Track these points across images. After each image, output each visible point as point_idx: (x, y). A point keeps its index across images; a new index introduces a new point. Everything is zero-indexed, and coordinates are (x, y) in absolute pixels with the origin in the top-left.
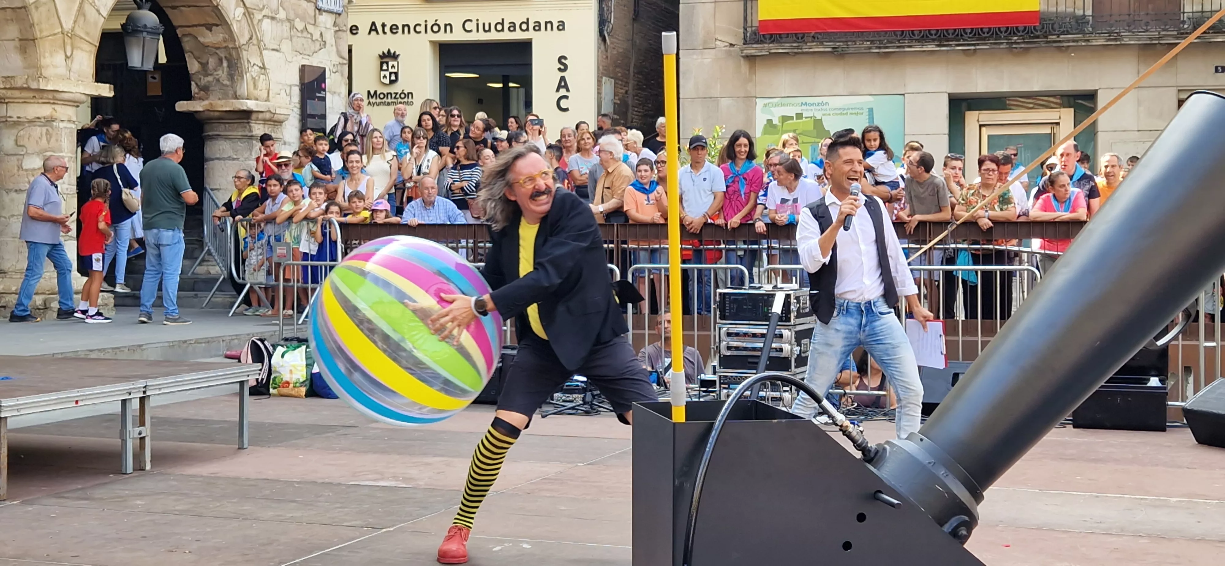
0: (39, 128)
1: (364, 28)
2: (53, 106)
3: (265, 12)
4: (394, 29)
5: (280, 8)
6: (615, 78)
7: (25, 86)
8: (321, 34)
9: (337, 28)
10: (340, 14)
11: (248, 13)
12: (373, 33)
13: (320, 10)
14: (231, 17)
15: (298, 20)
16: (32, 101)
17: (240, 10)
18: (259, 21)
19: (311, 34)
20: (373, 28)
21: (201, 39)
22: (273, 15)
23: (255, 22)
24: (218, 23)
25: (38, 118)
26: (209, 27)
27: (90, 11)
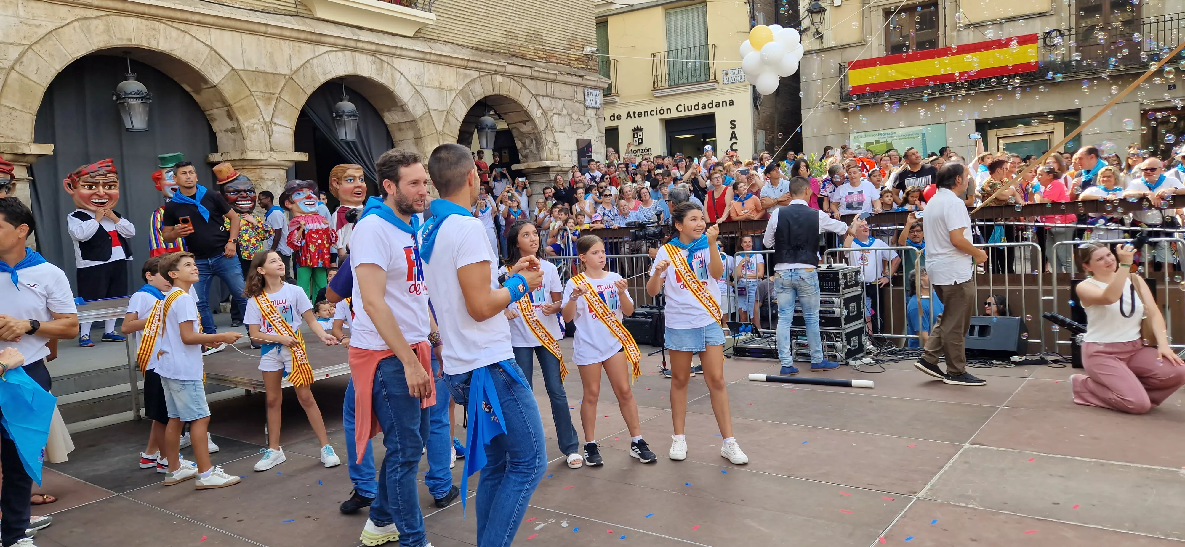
1: (624, 116)
3: (554, 112)
4: (640, 114)
5: (563, 108)
6: (765, 130)
11: (545, 113)
12: (629, 118)
14: (535, 115)
15: (572, 114)
17: (540, 112)
18: (551, 116)
19: (582, 121)
20: (629, 115)
21: (521, 130)
23: (549, 117)
24: (528, 120)
26: (524, 122)
27: (452, 119)
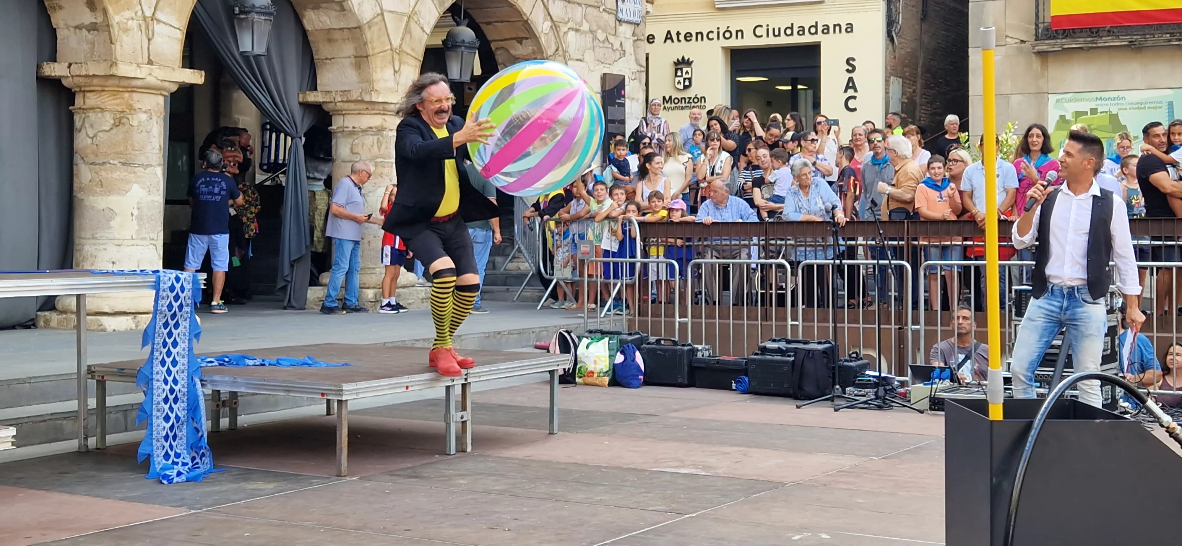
0: (371, 137)
1: (660, 37)
2: (383, 117)
3: (570, 25)
4: (688, 37)
5: (584, 21)
6: (904, 78)
7: (359, 98)
8: (621, 43)
9: (636, 38)
10: (638, 25)
11: (555, 26)
12: (669, 41)
13: (620, 21)
14: (540, 30)
15: (600, 31)
16: (365, 112)
17: (547, 25)
18: (565, 33)
19: (612, 44)
20: (668, 37)
21: (513, 52)
22: (578, 27)
23: (561, 34)
24: (528, 36)
25: (371, 128)
26: (520, 40)
27: (415, 29)
